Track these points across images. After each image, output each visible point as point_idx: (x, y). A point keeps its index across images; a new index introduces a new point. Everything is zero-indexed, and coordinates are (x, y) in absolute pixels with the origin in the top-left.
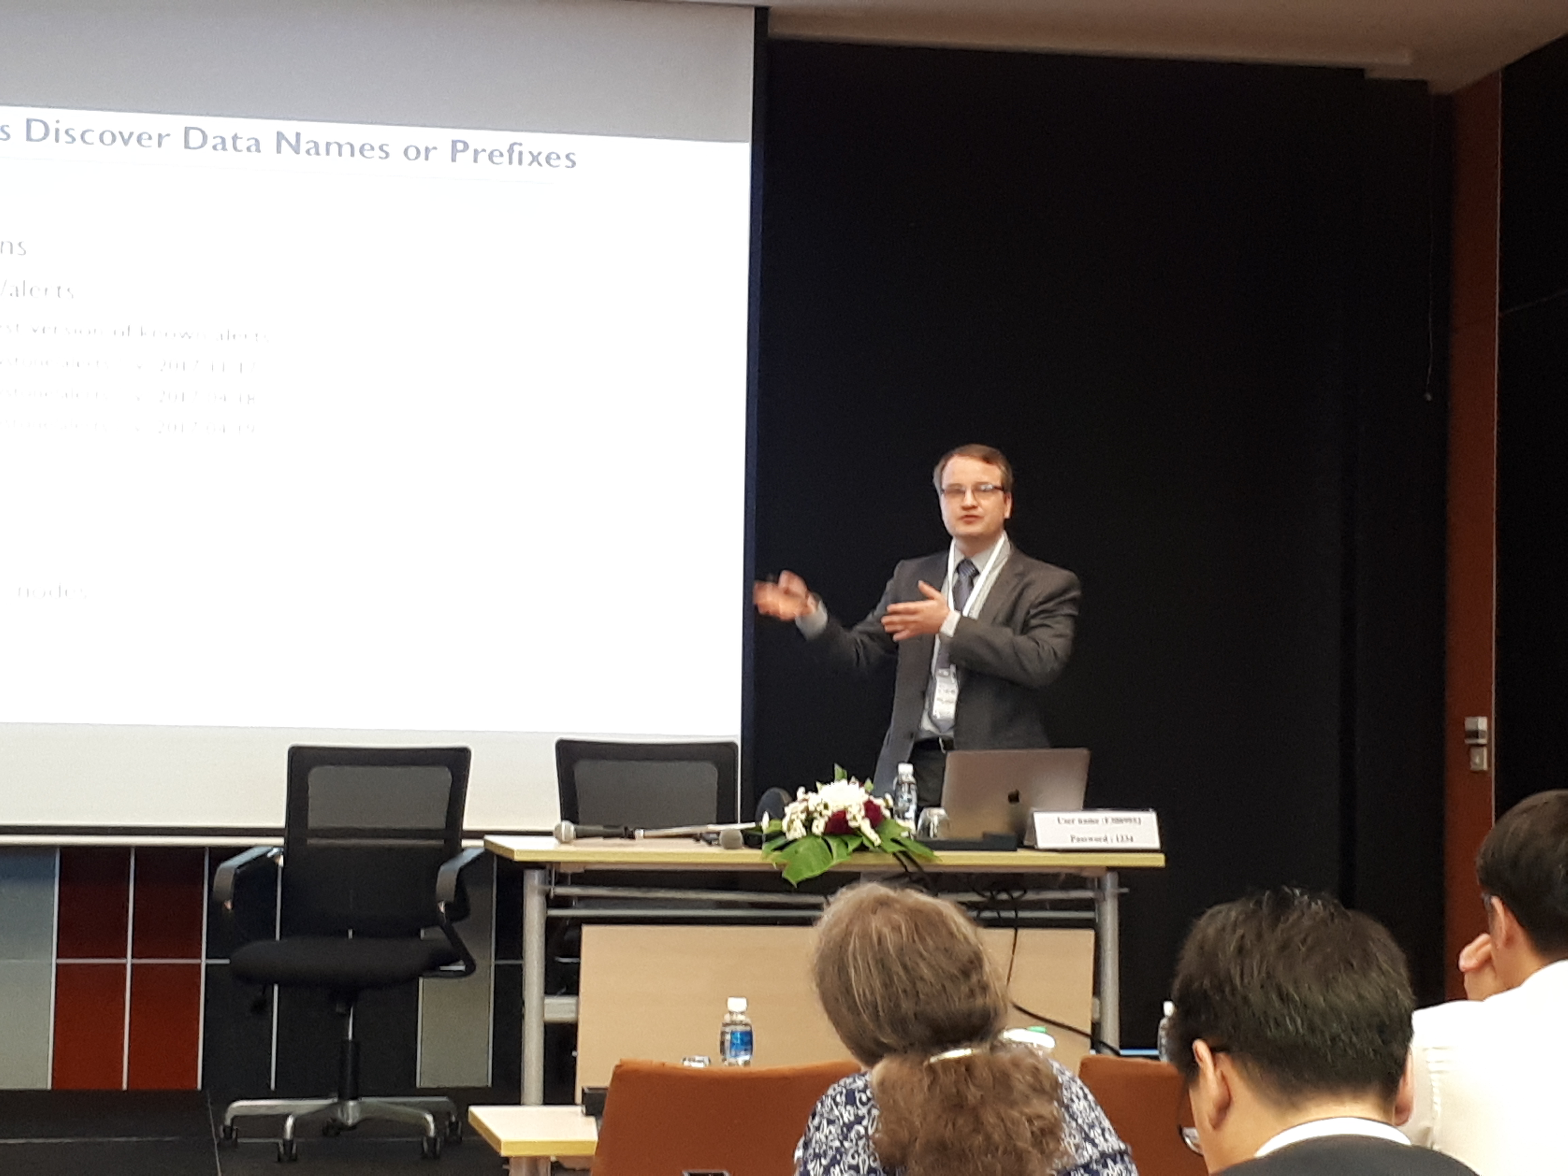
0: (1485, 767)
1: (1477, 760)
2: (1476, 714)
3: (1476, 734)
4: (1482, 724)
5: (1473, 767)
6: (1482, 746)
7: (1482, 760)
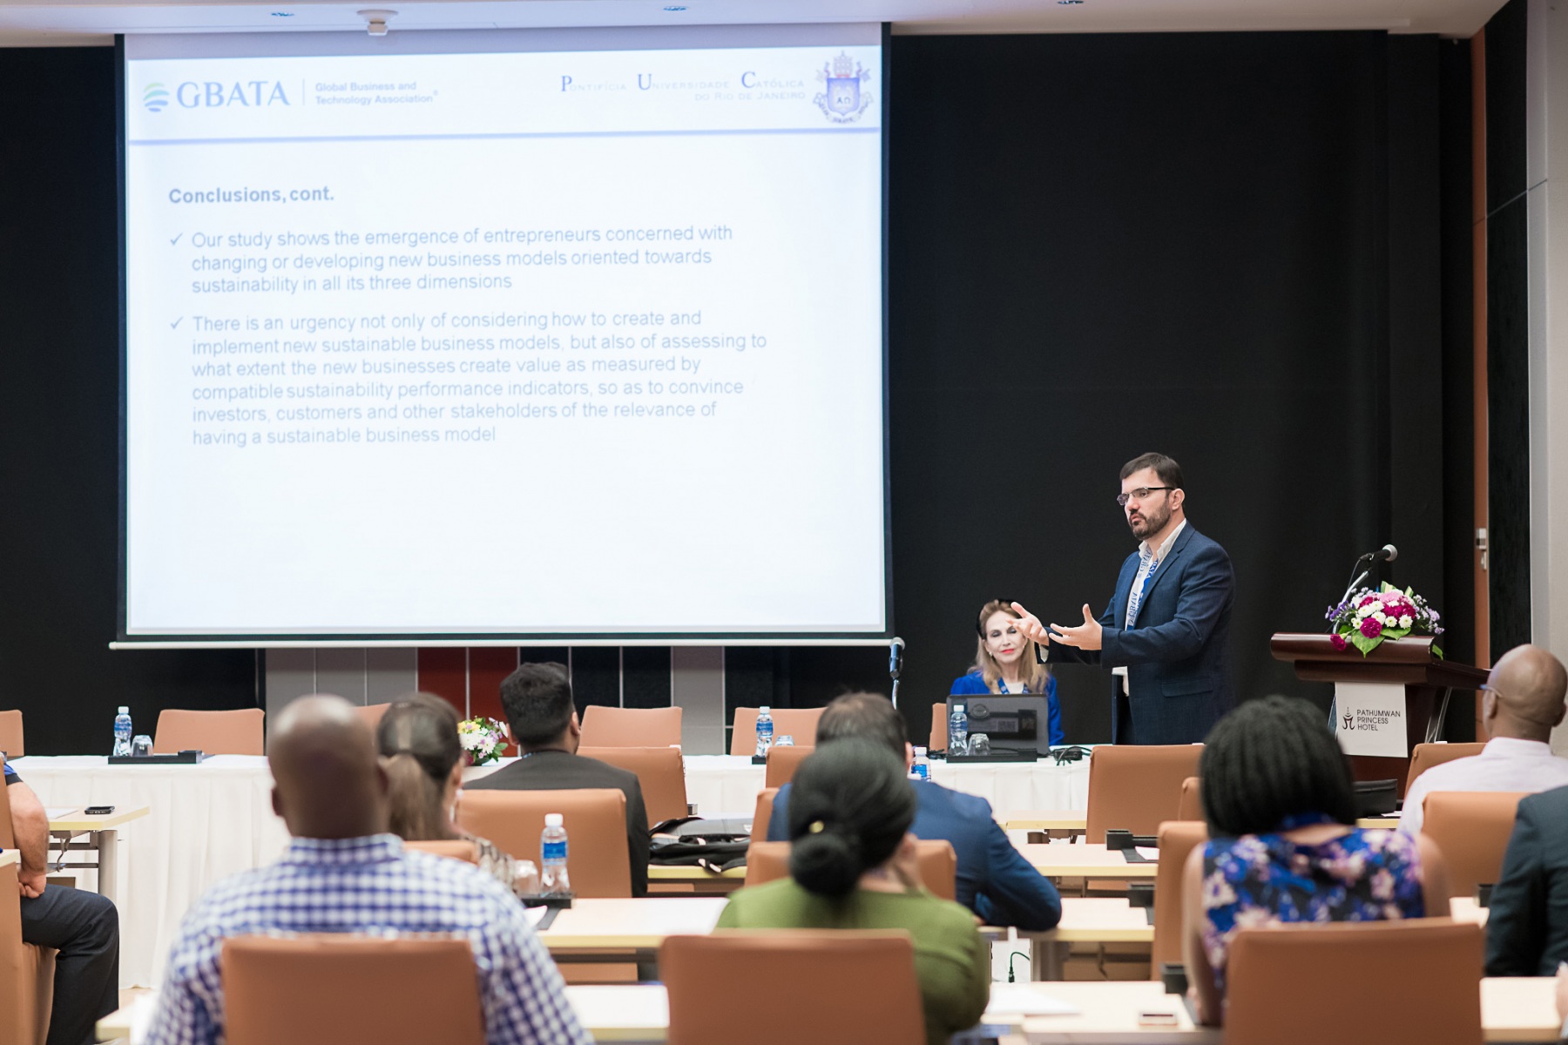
0: (1486, 568)
4: (1484, 534)
5: (1482, 567)
6: (1484, 551)
7: (1484, 561)
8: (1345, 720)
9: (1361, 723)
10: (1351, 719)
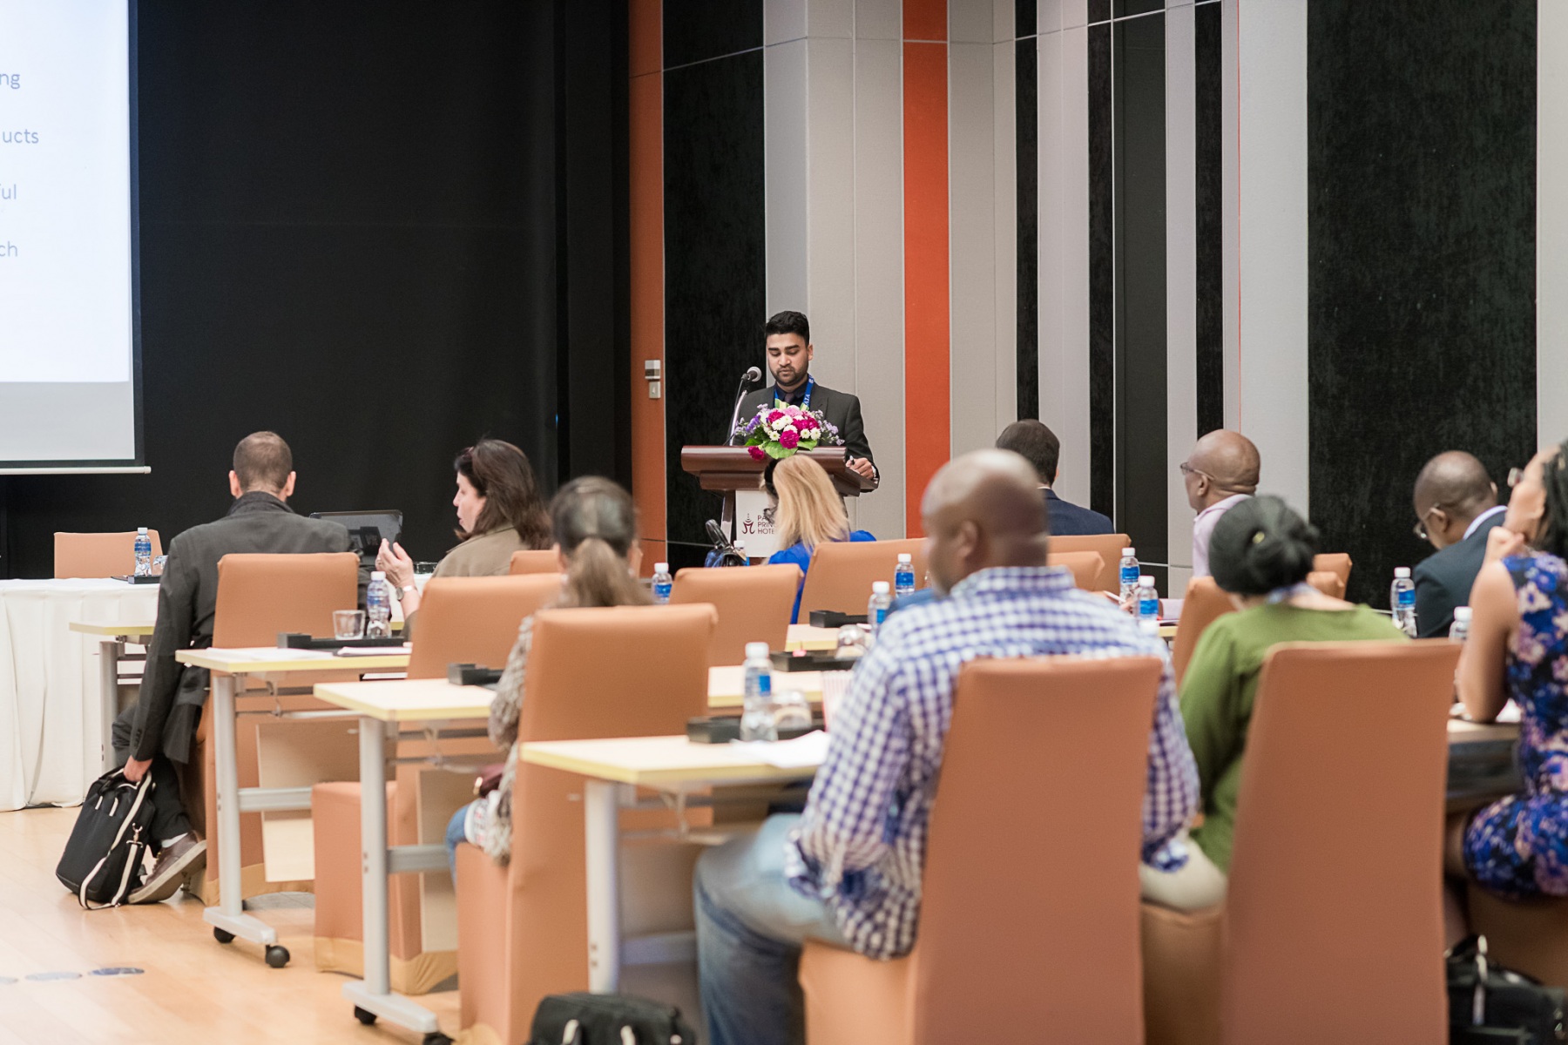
0: (659, 396)
1: (654, 391)
2: (652, 358)
3: (651, 372)
4: (657, 365)
5: (651, 396)
6: (657, 380)
7: (657, 390)
8: (745, 525)
9: (761, 527)
10: (751, 524)
